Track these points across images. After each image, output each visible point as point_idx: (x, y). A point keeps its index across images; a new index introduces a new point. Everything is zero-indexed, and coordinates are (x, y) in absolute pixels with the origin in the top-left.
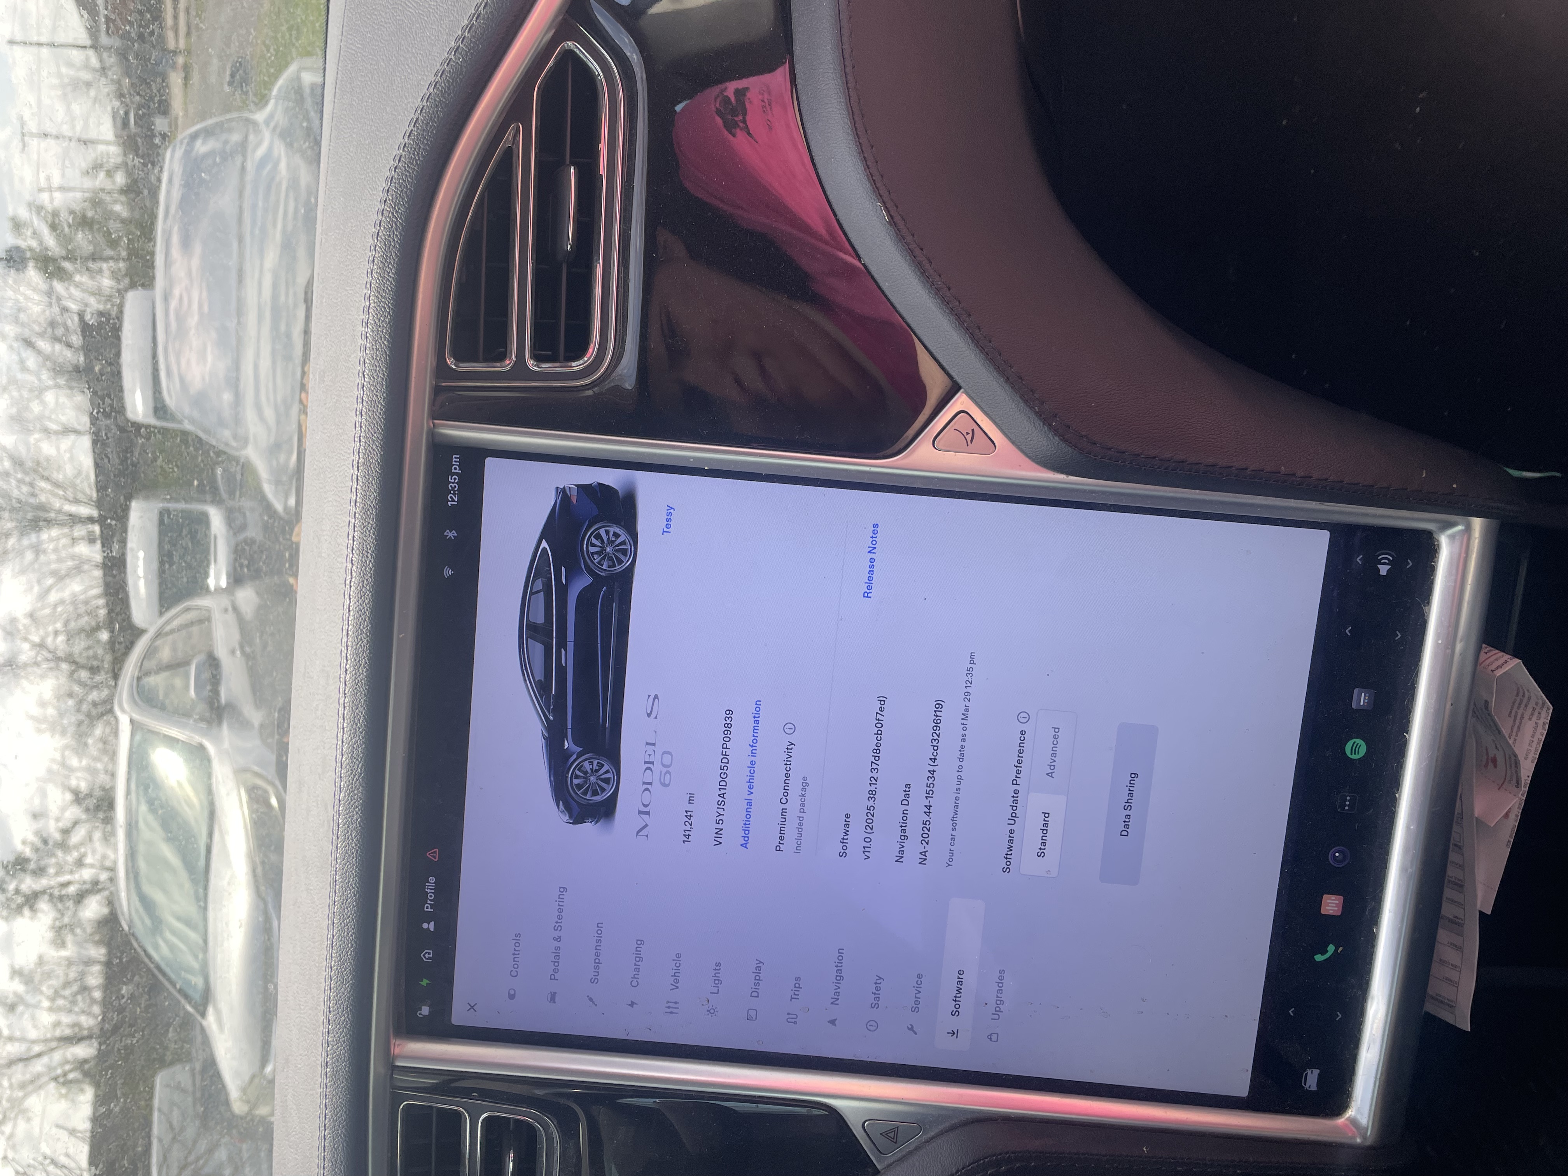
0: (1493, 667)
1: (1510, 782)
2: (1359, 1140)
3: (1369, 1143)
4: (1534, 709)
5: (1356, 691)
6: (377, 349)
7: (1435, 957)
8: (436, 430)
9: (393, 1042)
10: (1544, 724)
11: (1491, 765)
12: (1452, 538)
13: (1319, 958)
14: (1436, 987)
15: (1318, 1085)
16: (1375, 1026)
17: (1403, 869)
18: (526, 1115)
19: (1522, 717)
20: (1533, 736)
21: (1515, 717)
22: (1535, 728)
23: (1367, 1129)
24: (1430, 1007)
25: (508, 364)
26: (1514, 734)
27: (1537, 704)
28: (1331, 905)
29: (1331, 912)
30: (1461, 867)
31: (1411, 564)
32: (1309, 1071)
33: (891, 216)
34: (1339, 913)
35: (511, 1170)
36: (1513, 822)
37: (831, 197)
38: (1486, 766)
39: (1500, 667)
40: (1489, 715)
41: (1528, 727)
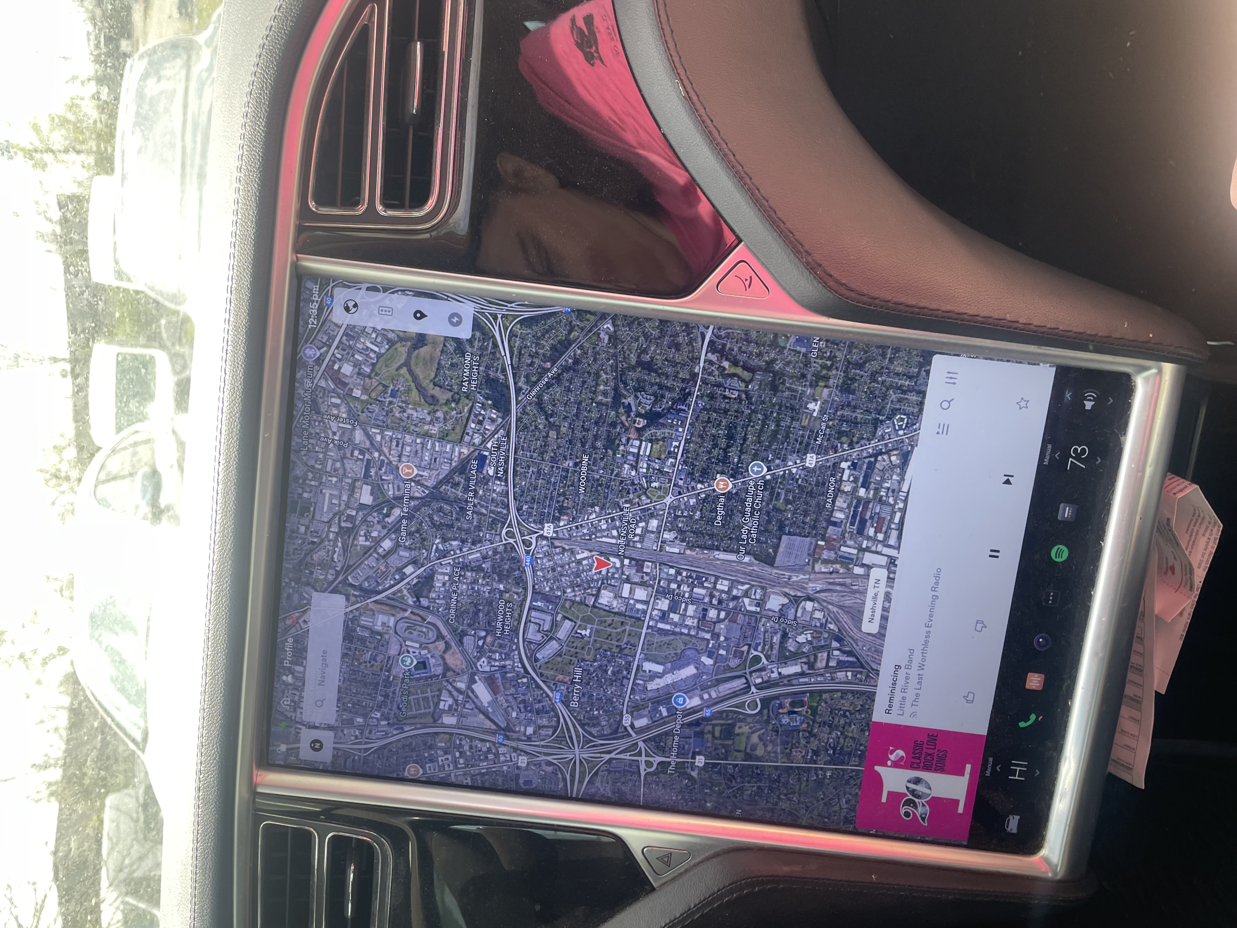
0: (1175, 491)
1: (1185, 586)
2: (1050, 875)
3: (1059, 877)
4: (1207, 527)
5: (1062, 505)
6: (248, 191)
7: (1118, 729)
8: (299, 263)
9: (255, 772)
10: (1215, 539)
11: (1170, 572)
12: (1147, 379)
13: (1022, 724)
14: (1118, 752)
15: (1018, 828)
16: (1067, 782)
17: (1095, 654)
18: (365, 836)
19: (1197, 533)
20: (1205, 549)
21: (1192, 533)
22: (1208, 543)
23: (1057, 866)
24: (1111, 769)
25: (361, 209)
26: (1190, 547)
27: (1210, 523)
28: (1034, 681)
29: (1034, 688)
30: (1142, 655)
31: (1112, 401)
32: (1011, 817)
33: (687, 92)
34: (1041, 688)
35: (351, 879)
36: (1186, 619)
37: (637, 74)
38: (1166, 573)
39: (1181, 491)
40: (1170, 530)
41: (1202, 542)
